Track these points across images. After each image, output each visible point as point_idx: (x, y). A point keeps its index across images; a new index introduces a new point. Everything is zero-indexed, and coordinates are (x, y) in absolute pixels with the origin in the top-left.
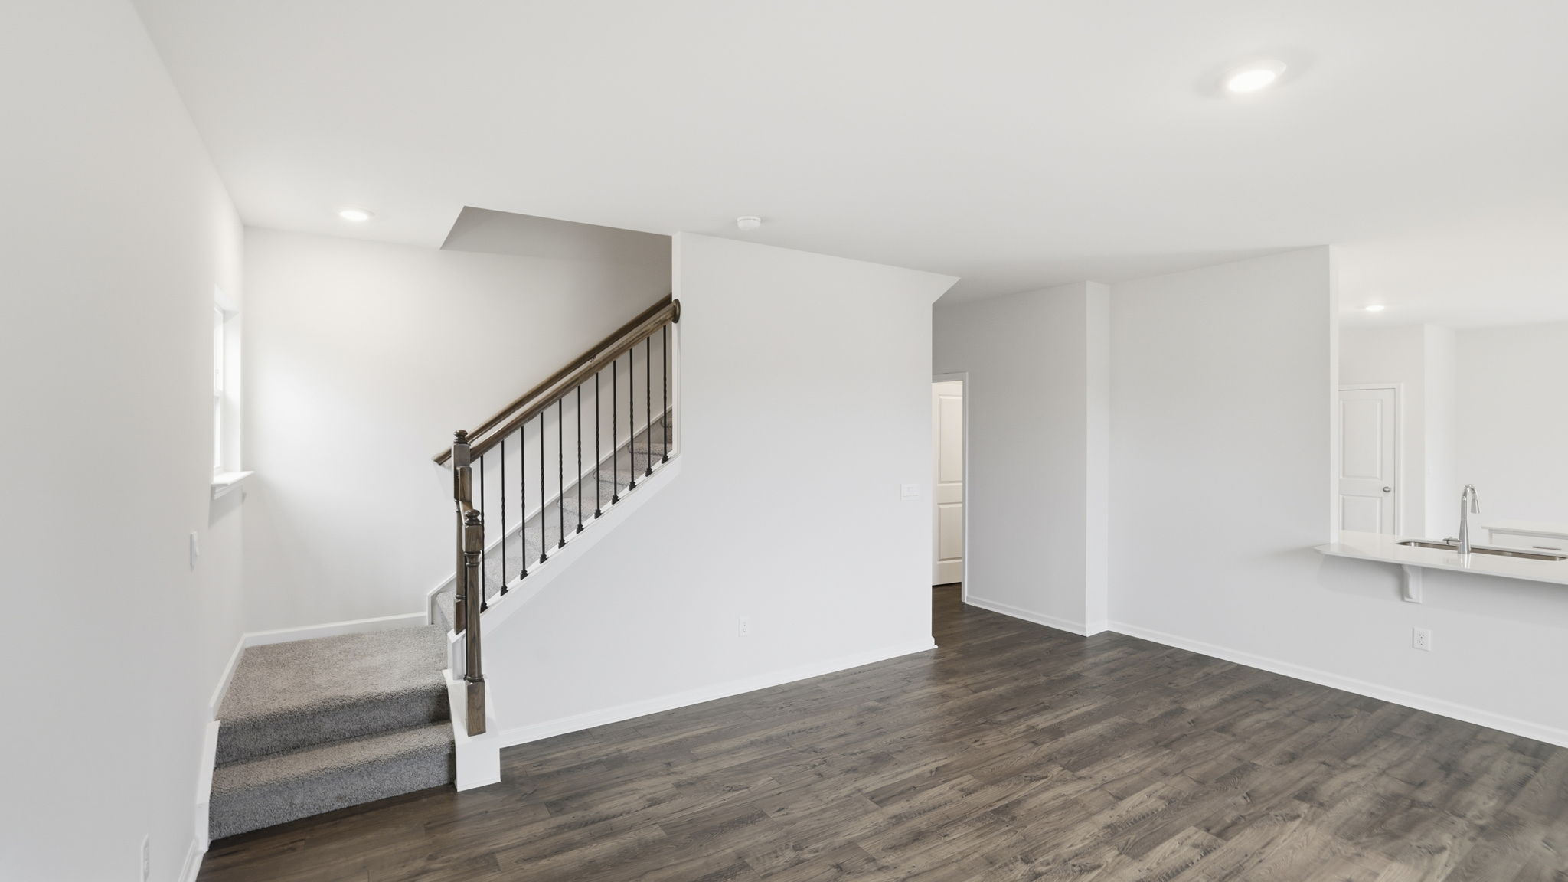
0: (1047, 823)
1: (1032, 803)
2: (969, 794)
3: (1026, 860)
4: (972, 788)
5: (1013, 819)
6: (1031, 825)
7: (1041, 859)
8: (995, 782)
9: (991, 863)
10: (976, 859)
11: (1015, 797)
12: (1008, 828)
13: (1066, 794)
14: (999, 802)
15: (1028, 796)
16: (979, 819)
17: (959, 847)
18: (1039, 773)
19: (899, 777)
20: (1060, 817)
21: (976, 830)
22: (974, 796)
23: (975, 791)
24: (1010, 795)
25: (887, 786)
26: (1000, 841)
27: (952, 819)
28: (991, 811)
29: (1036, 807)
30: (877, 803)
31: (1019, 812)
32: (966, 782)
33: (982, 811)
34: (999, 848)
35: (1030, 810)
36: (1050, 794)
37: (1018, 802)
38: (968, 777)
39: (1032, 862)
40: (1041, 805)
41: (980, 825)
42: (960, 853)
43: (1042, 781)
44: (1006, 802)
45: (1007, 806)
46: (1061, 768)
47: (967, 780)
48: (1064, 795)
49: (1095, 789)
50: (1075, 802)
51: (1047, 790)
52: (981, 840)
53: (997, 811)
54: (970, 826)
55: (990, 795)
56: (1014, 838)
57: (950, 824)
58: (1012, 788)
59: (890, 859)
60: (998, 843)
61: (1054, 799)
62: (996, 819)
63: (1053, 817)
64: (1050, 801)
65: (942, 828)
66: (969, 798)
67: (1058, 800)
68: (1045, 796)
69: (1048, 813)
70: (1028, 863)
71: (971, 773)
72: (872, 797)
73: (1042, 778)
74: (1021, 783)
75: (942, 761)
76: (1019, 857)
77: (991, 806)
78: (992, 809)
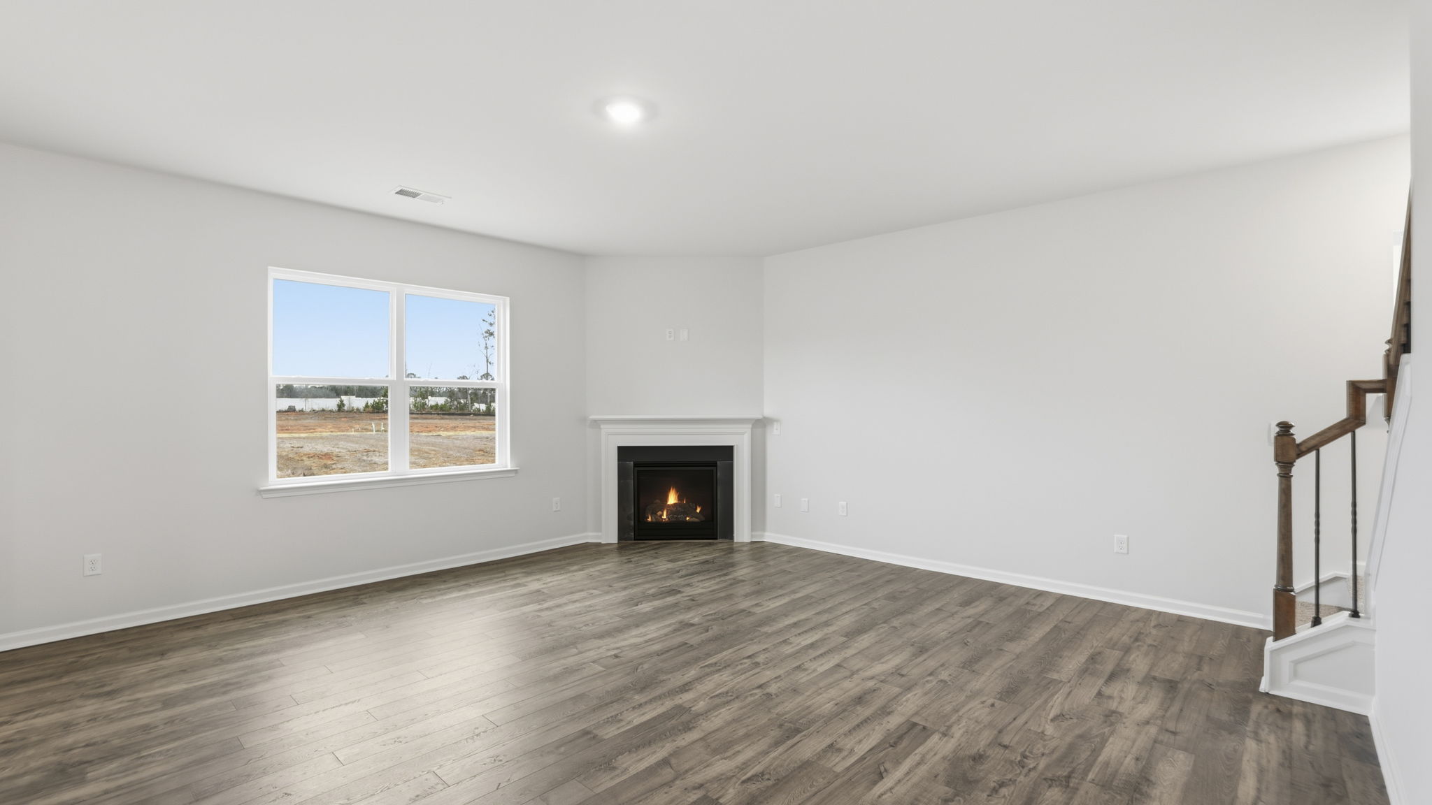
0: (748, 726)
1: (763, 744)
2: (831, 746)
3: (769, 695)
4: (830, 754)
5: (781, 726)
6: (763, 722)
7: (757, 697)
8: (806, 765)
9: (795, 691)
10: (807, 691)
11: (781, 749)
12: (785, 717)
13: (723, 760)
14: (796, 741)
15: (766, 753)
16: (812, 722)
17: (823, 697)
18: (753, 787)
19: (918, 758)
20: (735, 733)
21: (813, 711)
22: (824, 745)
23: (825, 751)
24: (787, 751)
25: (921, 744)
26: (789, 706)
27: (837, 718)
28: (803, 731)
29: (759, 740)
30: (915, 725)
31: (775, 733)
32: (839, 761)
33: (812, 729)
34: (791, 701)
35: (765, 737)
36: (741, 759)
37: (777, 744)
38: (839, 769)
39: (763, 694)
40: (753, 743)
41: (811, 717)
42: (821, 694)
43: (749, 775)
44: (790, 742)
45: (788, 738)
46: (721, 801)
47: (839, 764)
48: (725, 759)
49: (687, 771)
50: (715, 752)
51: (744, 764)
52: (809, 703)
53: (798, 731)
54: (820, 715)
55: (809, 747)
56: (779, 709)
57: (837, 715)
58: (785, 760)
59: (871, 684)
60: (791, 704)
61: (739, 752)
62: (797, 724)
63: (741, 732)
64: (743, 749)
65: (842, 711)
66: (828, 741)
67: (733, 751)
68: (749, 754)
69: (747, 736)
70: (768, 694)
71: (837, 776)
72: (926, 732)
73: (749, 779)
74: (774, 769)
75: (882, 791)
76: (774, 697)
77: (805, 736)
78: (803, 733)
